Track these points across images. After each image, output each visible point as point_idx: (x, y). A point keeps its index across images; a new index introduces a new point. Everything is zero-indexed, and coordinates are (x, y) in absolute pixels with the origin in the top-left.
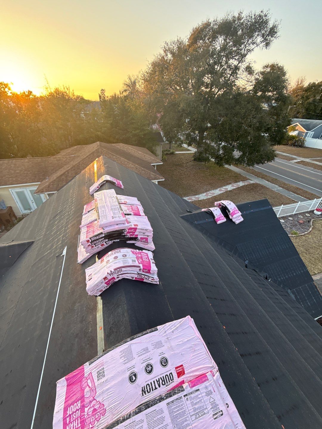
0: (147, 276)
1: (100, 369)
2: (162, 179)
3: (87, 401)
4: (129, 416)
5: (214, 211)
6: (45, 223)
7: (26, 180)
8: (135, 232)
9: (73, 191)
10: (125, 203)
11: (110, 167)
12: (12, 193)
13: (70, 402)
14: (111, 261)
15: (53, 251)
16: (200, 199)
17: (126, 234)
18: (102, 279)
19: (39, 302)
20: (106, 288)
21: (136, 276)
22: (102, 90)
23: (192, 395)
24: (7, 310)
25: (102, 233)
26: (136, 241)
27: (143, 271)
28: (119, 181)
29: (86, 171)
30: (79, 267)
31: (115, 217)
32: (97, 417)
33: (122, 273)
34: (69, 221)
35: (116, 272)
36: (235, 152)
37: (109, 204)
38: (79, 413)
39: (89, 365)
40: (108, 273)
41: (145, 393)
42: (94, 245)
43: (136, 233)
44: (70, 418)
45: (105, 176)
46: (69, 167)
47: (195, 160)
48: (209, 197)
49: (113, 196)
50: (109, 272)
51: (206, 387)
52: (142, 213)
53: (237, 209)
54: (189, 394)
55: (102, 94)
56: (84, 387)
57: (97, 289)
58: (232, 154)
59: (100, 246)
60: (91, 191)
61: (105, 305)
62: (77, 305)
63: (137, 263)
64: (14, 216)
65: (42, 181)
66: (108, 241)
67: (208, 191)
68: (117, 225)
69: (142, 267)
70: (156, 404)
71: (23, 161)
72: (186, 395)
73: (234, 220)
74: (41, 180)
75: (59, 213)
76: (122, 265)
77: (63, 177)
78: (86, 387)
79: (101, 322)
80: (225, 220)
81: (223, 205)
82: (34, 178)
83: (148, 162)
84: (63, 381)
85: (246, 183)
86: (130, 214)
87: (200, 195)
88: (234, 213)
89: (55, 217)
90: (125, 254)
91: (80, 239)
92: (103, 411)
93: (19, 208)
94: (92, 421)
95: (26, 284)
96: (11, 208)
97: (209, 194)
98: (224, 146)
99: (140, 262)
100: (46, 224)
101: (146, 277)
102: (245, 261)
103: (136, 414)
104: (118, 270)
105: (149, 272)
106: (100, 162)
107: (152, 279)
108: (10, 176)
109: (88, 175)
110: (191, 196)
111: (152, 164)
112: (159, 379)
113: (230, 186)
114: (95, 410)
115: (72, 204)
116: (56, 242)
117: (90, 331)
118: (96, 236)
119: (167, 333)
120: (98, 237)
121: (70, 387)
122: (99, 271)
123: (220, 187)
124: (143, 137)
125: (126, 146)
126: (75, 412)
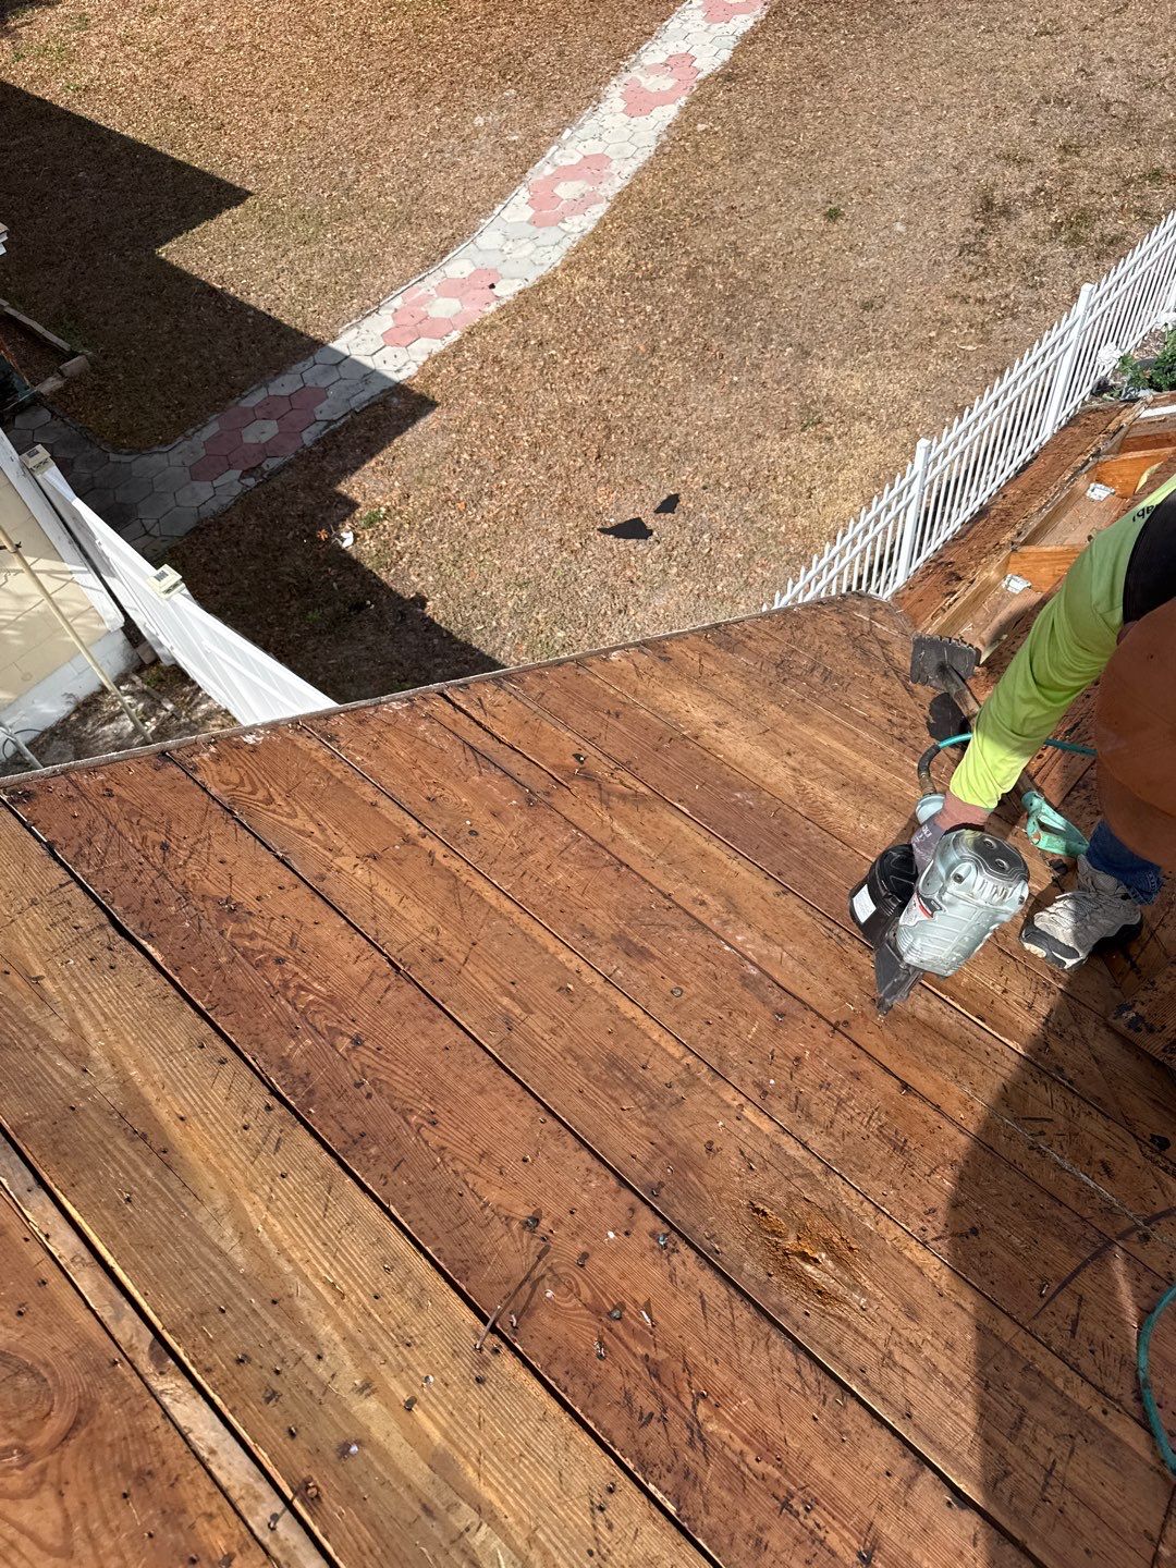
16: (507, 290)
48: (582, 224)
67: (535, 156)
87: (489, 237)
97: (567, 191)
123: (616, 70)
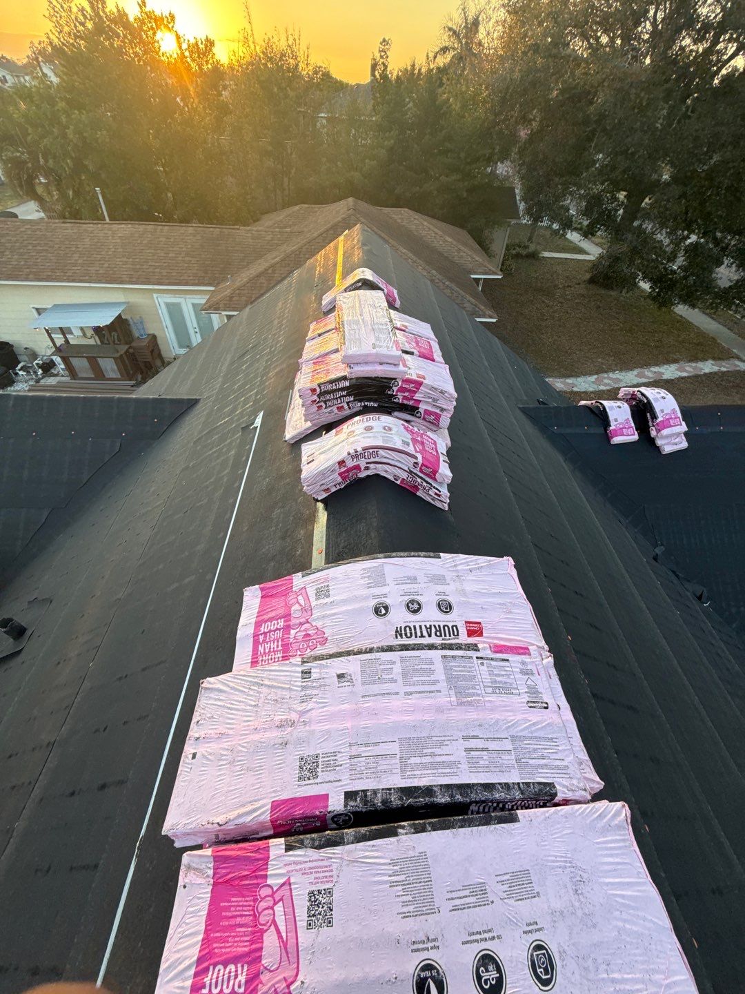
0: (427, 482)
1: (323, 585)
2: (491, 317)
3: (294, 621)
4: (371, 651)
5: (611, 408)
6: (221, 366)
7: (186, 277)
8: (415, 392)
9: (283, 304)
10: (404, 328)
11: (376, 255)
12: (158, 305)
13: (266, 617)
14: (357, 432)
15: (236, 418)
16: (575, 389)
17: (394, 394)
18: (335, 464)
19: (206, 501)
20: (338, 487)
21: (404, 475)
22: (384, 40)
23: (493, 663)
24: (150, 508)
25: (344, 378)
26: (413, 415)
27: (421, 471)
28: (391, 288)
29: (317, 260)
30: (285, 449)
31: (380, 347)
32: (310, 644)
33: (377, 459)
34: (270, 365)
35: (366, 454)
36: (723, 266)
37: (367, 318)
38: (280, 634)
39: (303, 577)
40: (349, 454)
41: (401, 635)
42: (322, 404)
43: (418, 396)
44: (265, 637)
45: (361, 269)
46: (276, 257)
47: (592, 281)
48: (602, 388)
49: (380, 304)
50: (352, 451)
51: (524, 663)
52: (438, 354)
53: (679, 415)
54: (488, 659)
55: (383, 54)
56: (290, 603)
57: (323, 482)
58: (711, 272)
59: (335, 409)
60: (324, 303)
61: (332, 515)
62: (277, 511)
63: (411, 449)
64: (160, 356)
65: (218, 284)
66: (354, 400)
67: (606, 372)
68: (381, 364)
69: (420, 460)
70: (421, 649)
71: (183, 232)
72: (482, 658)
73: (659, 442)
74: (216, 282)
75: (252, 348)
76: (380, 443)
77: (262, 280)
78: (293, 604)
79: (321, 541)
80: (636, 437)
81: (641, 397)
82: (203, 275)
83: (464, 269)
84: (256, 589)
85: (725, 367)
86: (412, 353)
87: (580, 380)
88: (666, 424)
89: (244, 355)
90: (390, 426)
91: (292, 396)
92: (322, 639)
93: (170, 343)
94: (301, 647)
95: (183, 470)
96: (154, 337)
97: (606, 381)
98: (695, 246)
99: (418, 450)
100: (224, 369)
101: (425, 484)
102: (656, 545)
103: (383, 651)
104: (371, 451)
105: (433, 474)
106: (353, 240)
107: (436, 494)
108: (157, 264)
109: (322, 270)
110: (556, 377)
111: (473, 276)
112: (430, 626)
113: (674, 367)
114: (307, 635)
115: (280, 331)
116: (241, 404)
117: (298, 553)
118: (331, 382)
119: (459, 568)
120: (336, 385)
121: (267, 599)
122: (329, 450)
123: (642, 367)
124: (465, 195)
125: (416, 217)
126: (275, 631)
